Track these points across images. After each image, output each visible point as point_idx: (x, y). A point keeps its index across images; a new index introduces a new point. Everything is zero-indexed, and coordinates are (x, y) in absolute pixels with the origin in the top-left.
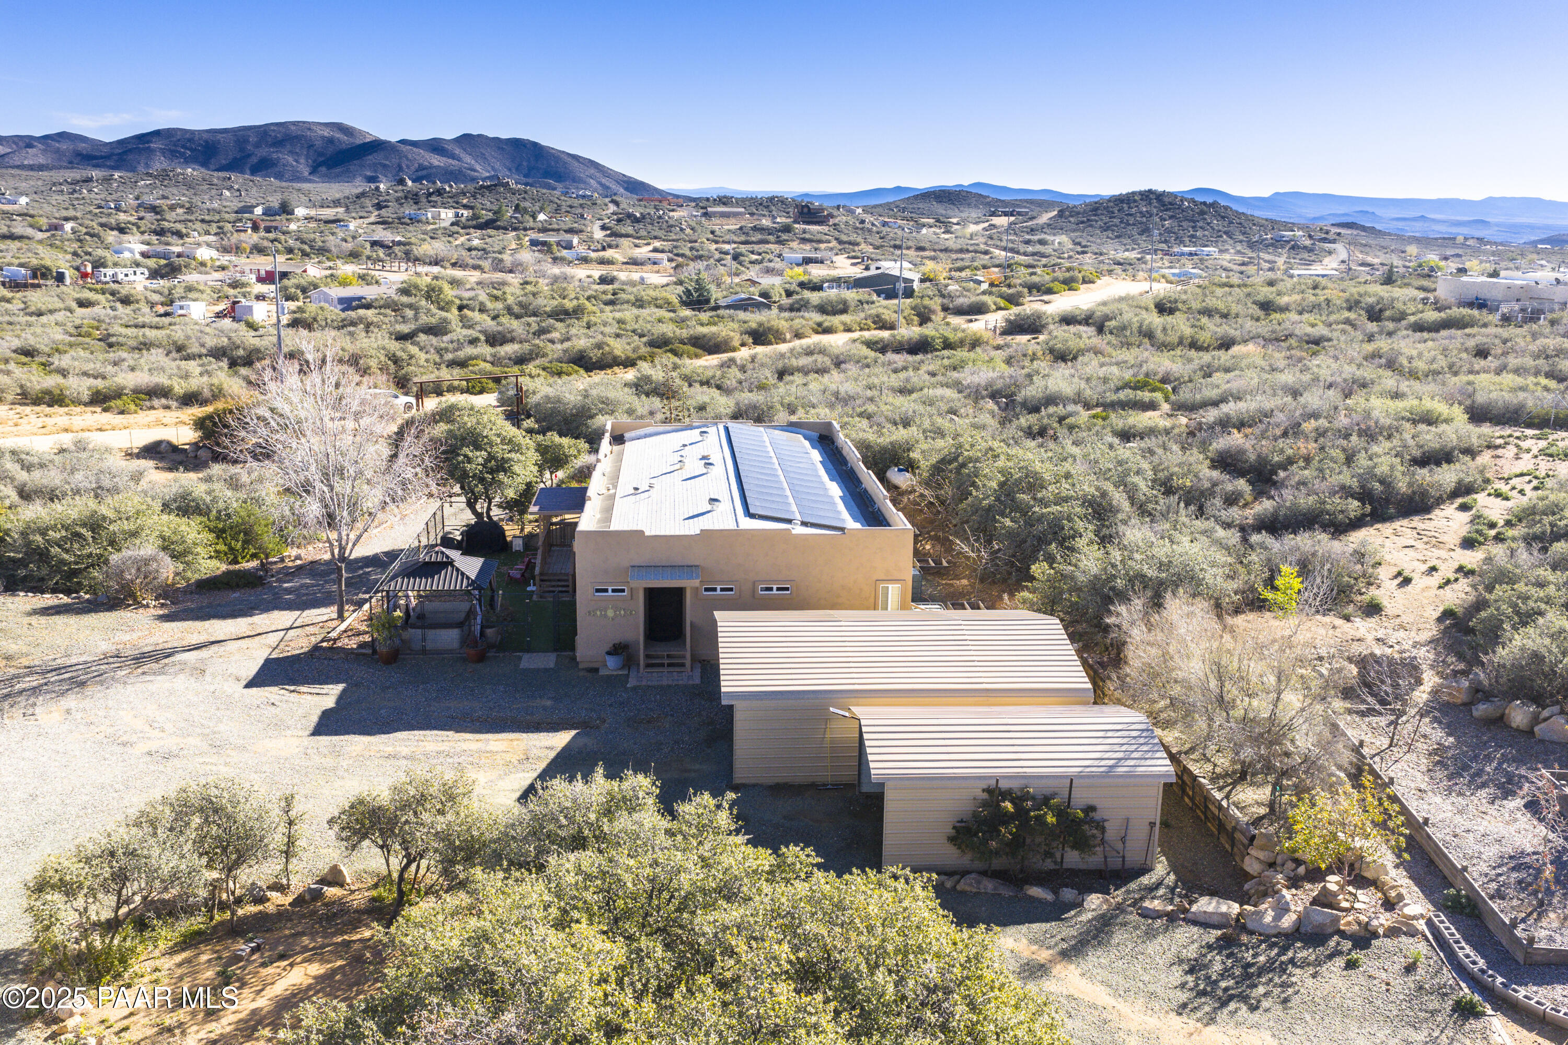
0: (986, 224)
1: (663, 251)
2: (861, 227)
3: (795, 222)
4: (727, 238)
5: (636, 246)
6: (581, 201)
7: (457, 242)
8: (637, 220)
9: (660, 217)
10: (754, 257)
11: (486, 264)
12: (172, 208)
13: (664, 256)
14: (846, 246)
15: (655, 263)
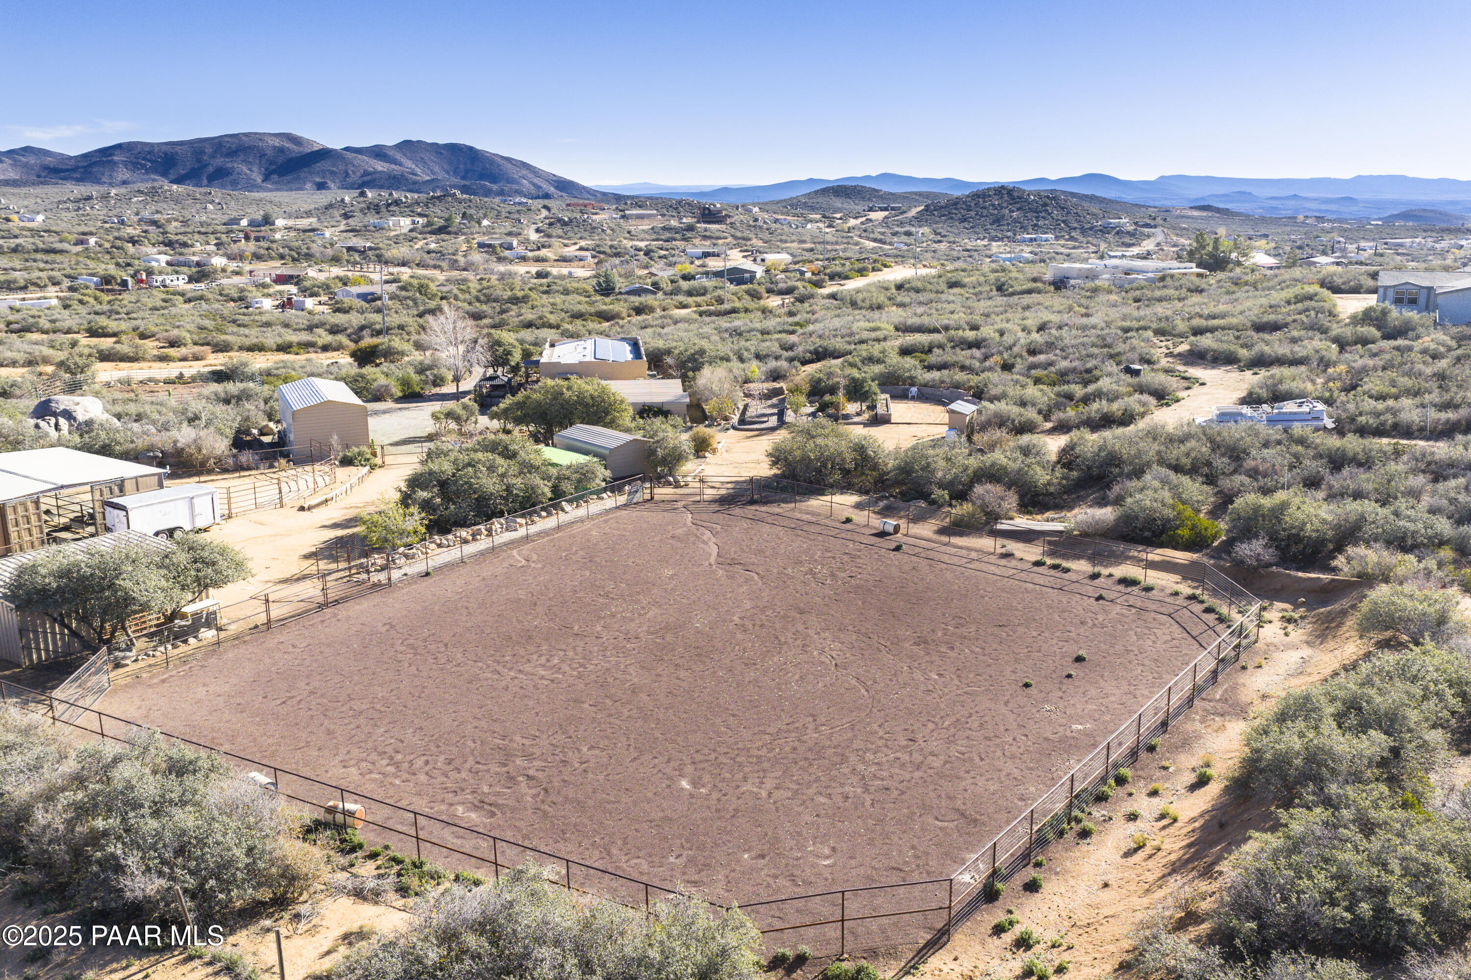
0: (864, 219)
1: (587, 250)
2: (755, 225)
3: (698, 222)
4: (642, 236)
5: (566, 245)
6: (518, 208)
7: (417, 246)
8: (565, 224)
9: (584, 221)
10: (663, 253)
11: (444, 264)
12: (169, 221)
13: (588, 254)
14: (741, 243)
15: (581, 260)
